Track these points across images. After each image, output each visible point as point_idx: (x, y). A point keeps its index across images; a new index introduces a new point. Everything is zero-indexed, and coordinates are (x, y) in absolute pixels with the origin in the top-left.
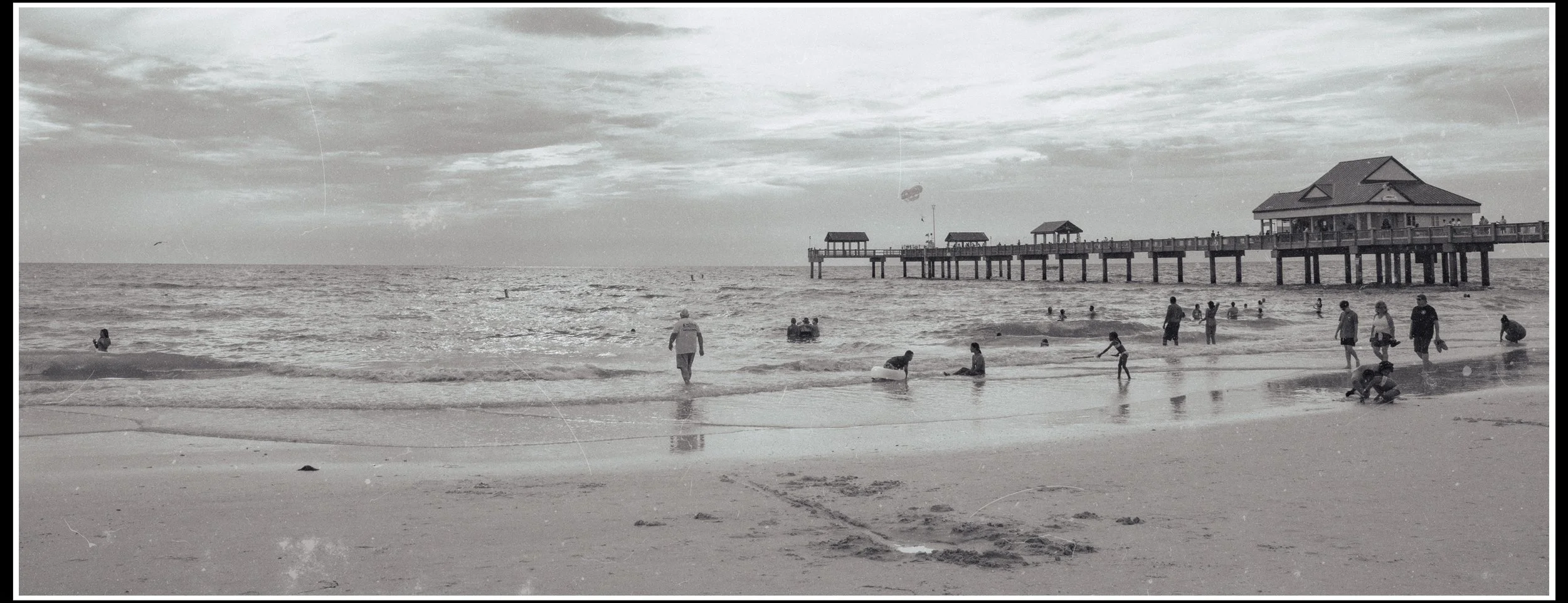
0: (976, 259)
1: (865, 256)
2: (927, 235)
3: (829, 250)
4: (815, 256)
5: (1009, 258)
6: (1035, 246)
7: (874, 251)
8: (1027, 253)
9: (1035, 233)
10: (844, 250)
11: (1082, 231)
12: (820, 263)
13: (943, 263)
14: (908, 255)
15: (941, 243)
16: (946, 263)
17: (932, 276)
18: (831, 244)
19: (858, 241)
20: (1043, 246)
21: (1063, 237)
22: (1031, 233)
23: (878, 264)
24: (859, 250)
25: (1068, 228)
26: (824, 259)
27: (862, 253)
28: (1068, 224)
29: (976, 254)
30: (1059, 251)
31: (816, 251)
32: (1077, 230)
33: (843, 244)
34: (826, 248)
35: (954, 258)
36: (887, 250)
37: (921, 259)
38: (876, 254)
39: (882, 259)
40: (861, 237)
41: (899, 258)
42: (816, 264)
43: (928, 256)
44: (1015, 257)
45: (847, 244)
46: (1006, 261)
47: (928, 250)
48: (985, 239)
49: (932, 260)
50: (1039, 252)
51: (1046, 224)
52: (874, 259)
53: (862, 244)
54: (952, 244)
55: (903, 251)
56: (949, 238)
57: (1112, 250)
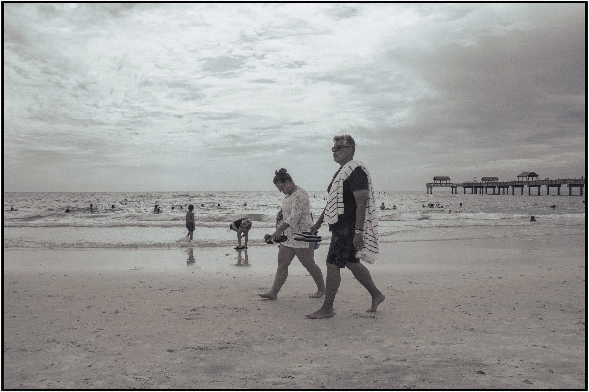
0: (494, 187)
1: (449, 186)
2: (474, 178)
3: (434, 184)
4: (429, 186)
5: (508, 187)
6: (519, 182)
7: (453, 184)
8: (515, 185)
9: (519, 177)
10: (441, 184)
11: (538, 176)
12: (431, 189)
13: (480, 189)
14: (466, 186)
15: (479, 181)
16: (481, 189)
17: (476, 193)
18: (436, 181)
19: (446, 180)
20: (522, 182)
21: (530, 179)
22: (517, 177)
23: (454, 189)
24: (446, 183)
25: (533, 175)
26: (433, 187)
27: (448, 185)
28: (533, 173)
29: (494, 185)
30: (528, 184)
31: (430, 184)
32: (536, 175)
33: (440, 181)
34: (434, 183)
35: (485, 187)
36: (458, 184)
37: (471, 187)
38: (454, 185)
39: (456, 187)
40: (447, 179)
41: (463, 187)
42: (430, 189)
43: (475, 186)
44: (510, 186)
45: (442, 181)
46: (506, 188)
47: (474, 184)
48: (498, 180)
49: (476, 188)
50: (520, 184)
51: (523, 173)
52: (453, 187)
53: (448, 181)
54: (484, 182)
55: (464, 184)
56: (483, 179)
57: (551, 184)
